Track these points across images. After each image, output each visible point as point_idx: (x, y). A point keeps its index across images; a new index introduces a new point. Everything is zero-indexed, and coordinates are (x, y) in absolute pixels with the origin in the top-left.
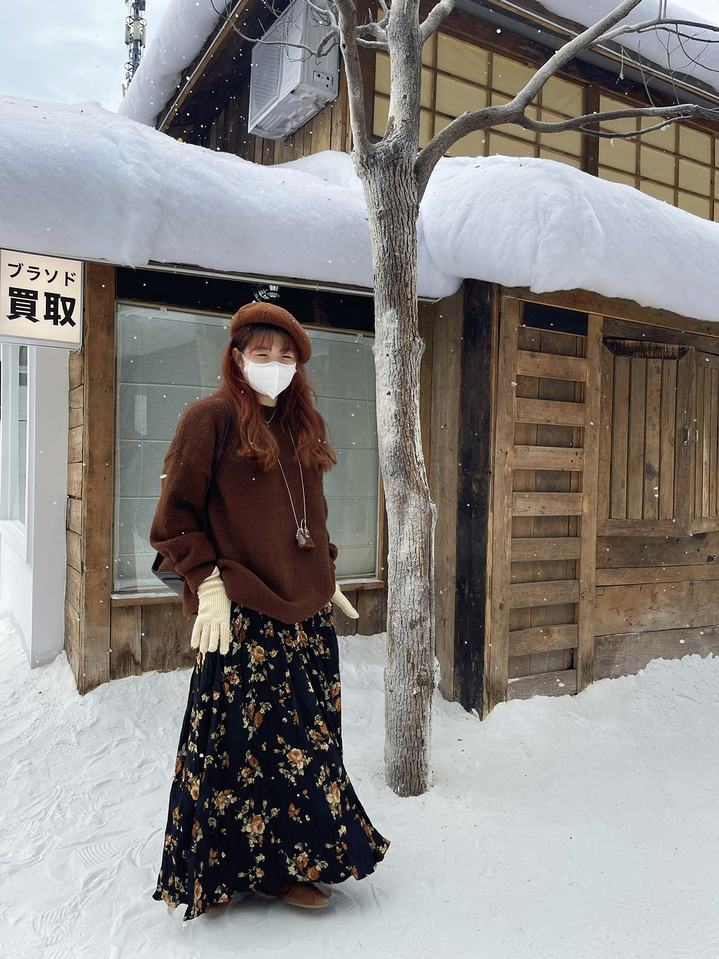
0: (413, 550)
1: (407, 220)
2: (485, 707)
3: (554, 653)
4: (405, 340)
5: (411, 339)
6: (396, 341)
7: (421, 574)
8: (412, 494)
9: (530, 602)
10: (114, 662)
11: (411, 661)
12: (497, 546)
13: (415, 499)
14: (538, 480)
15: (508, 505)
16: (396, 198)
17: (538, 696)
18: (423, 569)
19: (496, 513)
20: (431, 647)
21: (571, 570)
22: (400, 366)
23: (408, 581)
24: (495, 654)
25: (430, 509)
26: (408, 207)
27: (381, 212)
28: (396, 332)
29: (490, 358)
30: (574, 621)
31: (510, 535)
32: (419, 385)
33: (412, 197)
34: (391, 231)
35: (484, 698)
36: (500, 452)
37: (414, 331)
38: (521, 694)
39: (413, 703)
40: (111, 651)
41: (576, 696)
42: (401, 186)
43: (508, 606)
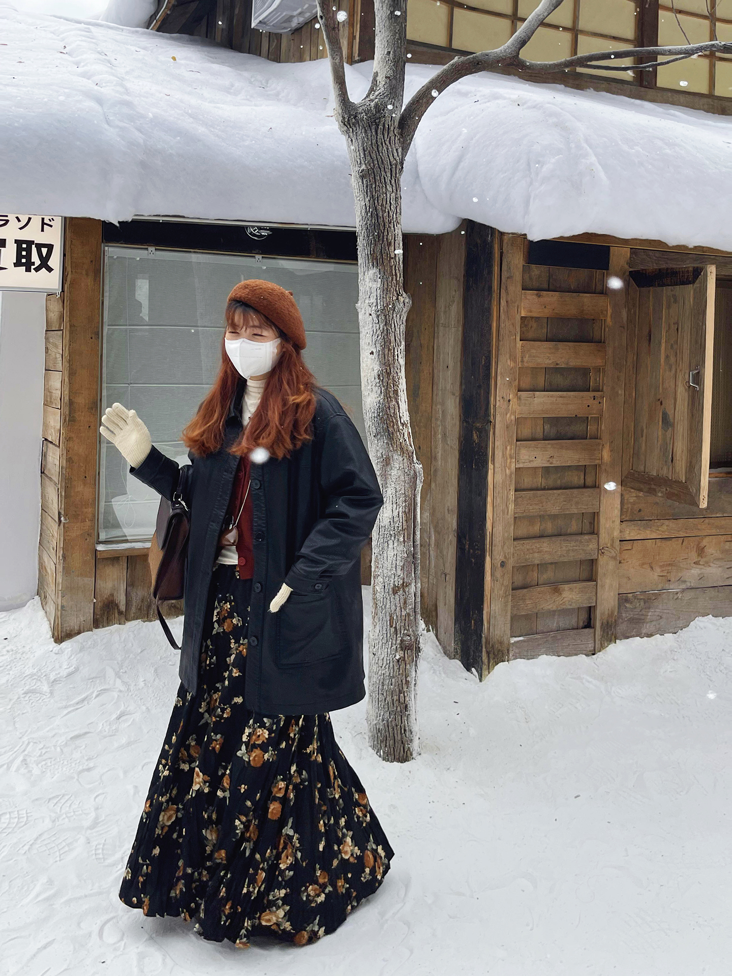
0: (396, 514)
1: (389, 178)
2: (485, 667)
3: (564, 612)
4: (388, 300)
5: (395, 298)
6: (379, 301)
7: (404, 539)
8: (395, 457)
9: (536, 559)
10: (98, 612)
11: (394, 626)
12: (498, 500)
13: (398, 461)
14: (546, 427)
15: (510, 455)
16: (379, 157)
17: (545, 656)
18: (406, 534)
19: (497, 465)
20: (415, 612)
21: (588, 524)
22: (383, 326)
23: (391, 546)
24: (495, 613)
25: (414, 471)
26: (391, 165)
27: (363, 170)
28: (379, 291)
29: (490, 301)
30: (591, 577)
31: (513, 488)
32: (403, 343)
33: (395, 154)
34: (374, 190)
35: (483, 658)
36: (502, 400)
37: (397, 289)
38: (525, 653)
39: (396, 668)
40: (95, 601)
41: (594, 656)
42: (384, 145)
43: (511, 563)
